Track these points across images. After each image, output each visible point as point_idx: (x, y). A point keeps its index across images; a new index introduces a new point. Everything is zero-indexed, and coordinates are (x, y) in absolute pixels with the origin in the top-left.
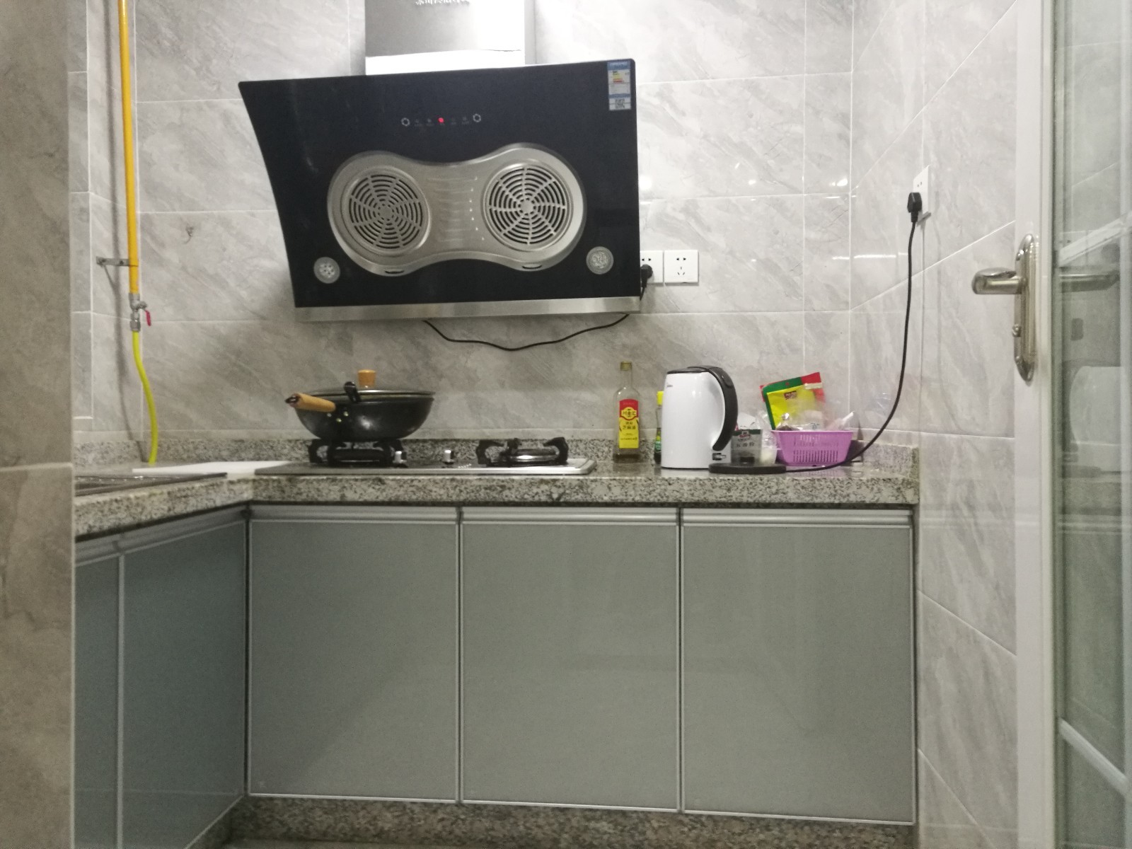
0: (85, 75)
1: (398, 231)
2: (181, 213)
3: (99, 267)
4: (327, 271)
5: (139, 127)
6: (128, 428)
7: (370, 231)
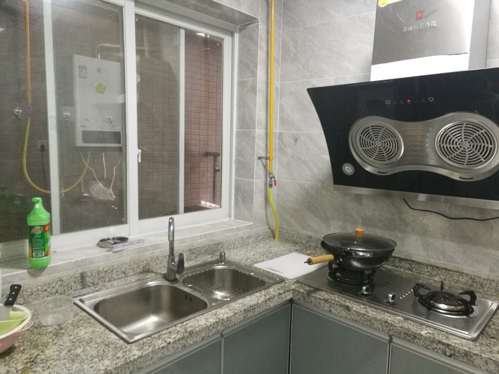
0: (257, 79)
1: (385, 153)
2: (293, 132)
3: (259, 160)
4: (348, 169)
5: (280, 94)
6: (268, 224)
7: (370, 152)
